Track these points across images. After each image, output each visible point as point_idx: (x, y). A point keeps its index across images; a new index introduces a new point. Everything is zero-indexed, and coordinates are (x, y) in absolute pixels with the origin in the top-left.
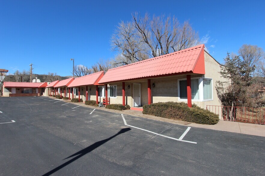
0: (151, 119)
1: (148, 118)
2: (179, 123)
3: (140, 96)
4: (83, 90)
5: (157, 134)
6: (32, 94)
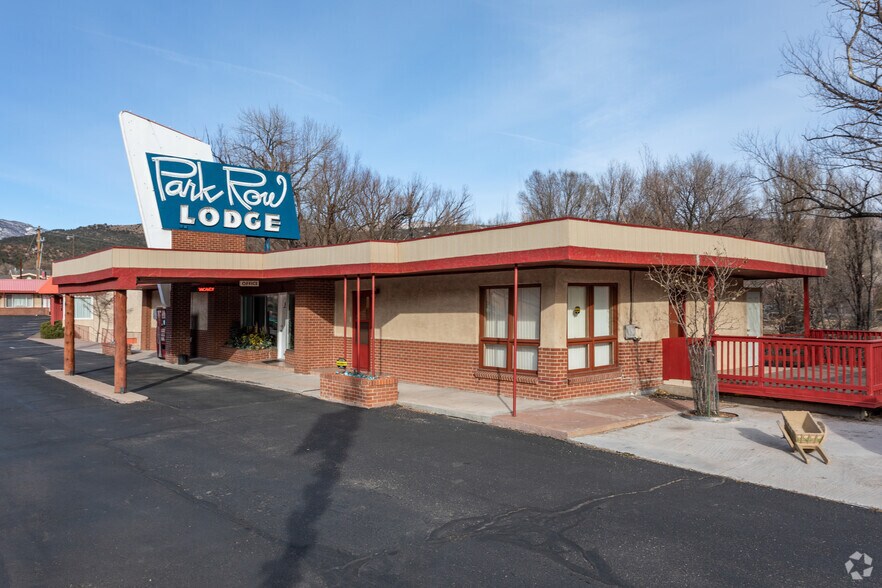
6: (34, 308)
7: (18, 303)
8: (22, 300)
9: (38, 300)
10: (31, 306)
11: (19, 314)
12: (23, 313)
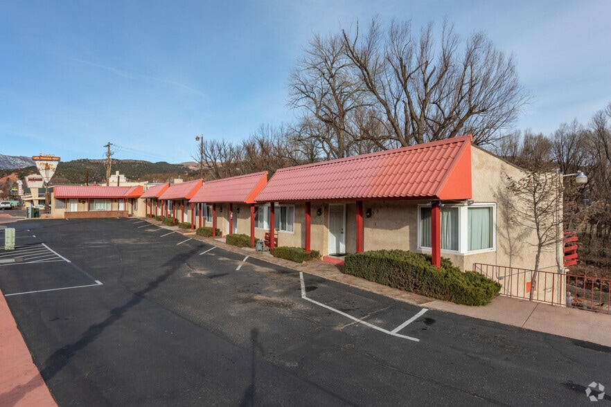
0: (356, 287)
1: (351, 285)
2: (409, 299)
3: (344, 231)
4: (221, 209)
5: (356, 319)
6: (112, 211)
7: (99, 207)
8: (102, 204)
9: (115, 204)
10: (109, 209)
11: (101, 217)
12: (104, 216)
